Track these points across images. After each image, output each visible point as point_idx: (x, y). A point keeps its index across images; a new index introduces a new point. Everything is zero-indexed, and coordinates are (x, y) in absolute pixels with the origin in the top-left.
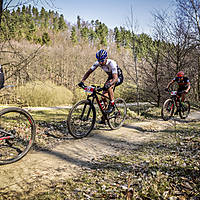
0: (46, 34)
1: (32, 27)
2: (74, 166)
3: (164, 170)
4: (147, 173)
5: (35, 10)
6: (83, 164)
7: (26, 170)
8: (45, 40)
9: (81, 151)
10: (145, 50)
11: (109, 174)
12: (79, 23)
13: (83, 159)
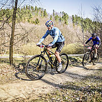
0: (37, 19)
1: (31, 16)
2: (51, 86)
3: (99, 91)
4: (90, 92)
5: (32, 7)
6: (56, 85)
7: (27, 87)
8: (37, 22)
9: (55, 79)
10: (88, 27)
11: (69, 92)
12: (54, 13)
13: (56, 83)
